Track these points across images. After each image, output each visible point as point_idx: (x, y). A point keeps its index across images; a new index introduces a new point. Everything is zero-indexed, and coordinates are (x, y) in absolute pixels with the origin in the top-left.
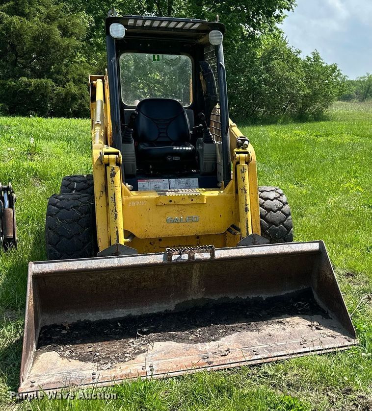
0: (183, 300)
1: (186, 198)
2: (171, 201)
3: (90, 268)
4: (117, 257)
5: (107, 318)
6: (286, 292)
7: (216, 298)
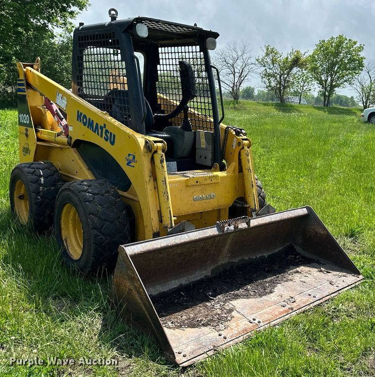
0: (215, 266)
1: (208, 178)
2: (197, 182)
3: (169, 245)
4: (186, 233)
5: (165, 290)
6: (278, 249)
7: (236, 260)
